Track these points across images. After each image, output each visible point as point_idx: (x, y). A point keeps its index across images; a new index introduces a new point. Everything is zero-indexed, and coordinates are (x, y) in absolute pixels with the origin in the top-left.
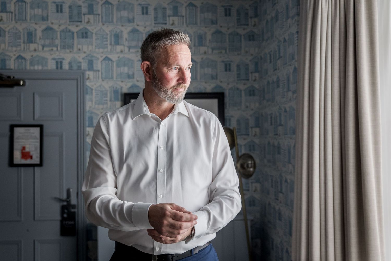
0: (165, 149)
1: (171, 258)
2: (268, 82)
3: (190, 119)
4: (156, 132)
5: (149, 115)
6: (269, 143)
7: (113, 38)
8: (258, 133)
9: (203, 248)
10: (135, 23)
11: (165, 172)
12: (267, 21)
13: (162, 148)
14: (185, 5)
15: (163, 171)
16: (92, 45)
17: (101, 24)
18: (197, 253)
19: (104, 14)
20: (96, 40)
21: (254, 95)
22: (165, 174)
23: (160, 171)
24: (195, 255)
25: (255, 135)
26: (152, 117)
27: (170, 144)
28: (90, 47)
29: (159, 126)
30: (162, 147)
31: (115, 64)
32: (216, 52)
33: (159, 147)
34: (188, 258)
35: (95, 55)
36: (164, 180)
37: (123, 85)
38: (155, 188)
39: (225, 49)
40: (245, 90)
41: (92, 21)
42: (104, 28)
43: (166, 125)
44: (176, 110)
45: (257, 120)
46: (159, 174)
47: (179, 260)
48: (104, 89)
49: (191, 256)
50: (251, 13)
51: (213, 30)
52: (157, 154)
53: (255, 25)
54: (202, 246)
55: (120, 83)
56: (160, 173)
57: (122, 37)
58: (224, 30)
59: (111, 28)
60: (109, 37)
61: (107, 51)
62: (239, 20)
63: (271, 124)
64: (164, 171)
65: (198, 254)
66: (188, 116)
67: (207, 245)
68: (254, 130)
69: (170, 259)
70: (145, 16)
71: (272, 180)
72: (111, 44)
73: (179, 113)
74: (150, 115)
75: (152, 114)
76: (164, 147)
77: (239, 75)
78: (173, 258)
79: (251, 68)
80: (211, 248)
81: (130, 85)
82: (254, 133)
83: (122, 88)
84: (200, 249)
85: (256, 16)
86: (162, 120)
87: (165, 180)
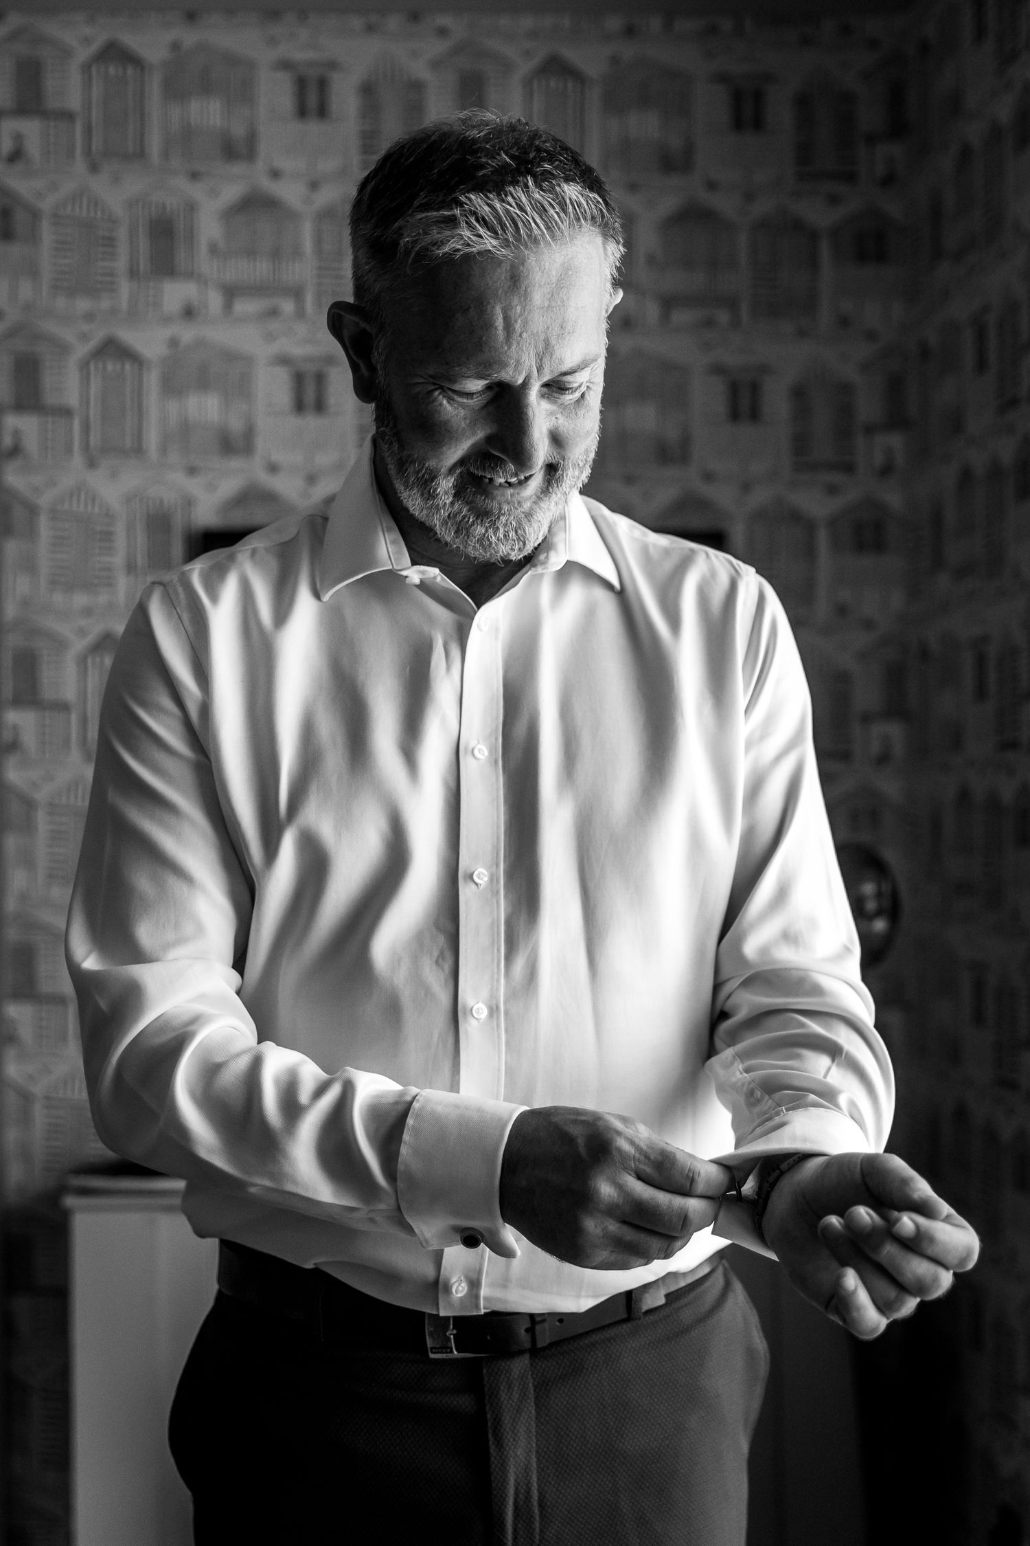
0: (496, 762)
1: (527, 1330)
2: (966, 476)
3: (623, 596)
4: (448, 668)
5: (404, 573)
6: (964, 796)
7: (143, 244)
8: (898, 749)
9: (690, 1280)
10: (260, 166)
11: (498, 881)
12: (966, 153)
13: (483, 752)
14: (525, 67)
15: (491, 880)
16: (33, 272)
17: (80, 165)
18: (661, 1307)
19: (96, 114)
20: (56, 249)
21: (879, 546)
22: (498, 892)
23: (471, 877)
24: (651, 1318)
25: (883, 759)
26: (424, 586)
27: (520, 730)
28: (26, 290)
29: (461, 635)
30: (480, 750)
31: (153, 380)
32: (682, 317)
33: (466, 749)
34: (612, 1332)
35: (50, 327)
36: (494, 924)
37: (194, 486)
38: (447, 966)
39: (731, 303)
40: (833, 522)
41: (33, 148)
42: (100, 185)
43: (497, 630)
44: (556, 550)
45: (895, 677)
46: (467, 894)
47: (566, 1340)
48: (97, 510)
49: (628, 1319)
50: (870, 116)
51: (669, 204)
52: (453, 784)
53: (888, 181)
54: (684, 1274)
55: (178, 478)
56: (473, 886)
57: (191, 236)
58: (725, 204)
59: (134, 184)
60: (122, 234)
61: (114, 311)
62: (804, 153)
63: (981, 692)
64: (493, 879)
65: (663, 1313)
66: (616, 583)
67: (706, 1270)
68: (879, 729)
69: (523, 1332)
70: (314, 128)
71: (979, 986)
72: (133, 273)
73: (572, 569)
74: (414, 574)
75: (423, 572)
76: (492, 750)
77: (801, 444)
78: (538, 1327)
79: (868, 407)
80: (727, 1285)
81: (229, 487)
82: (875, 748)
83: (189, 502)
84: (673, 1288)
85: (897, 128)
86: (479, 605)
87: (498, 928)
